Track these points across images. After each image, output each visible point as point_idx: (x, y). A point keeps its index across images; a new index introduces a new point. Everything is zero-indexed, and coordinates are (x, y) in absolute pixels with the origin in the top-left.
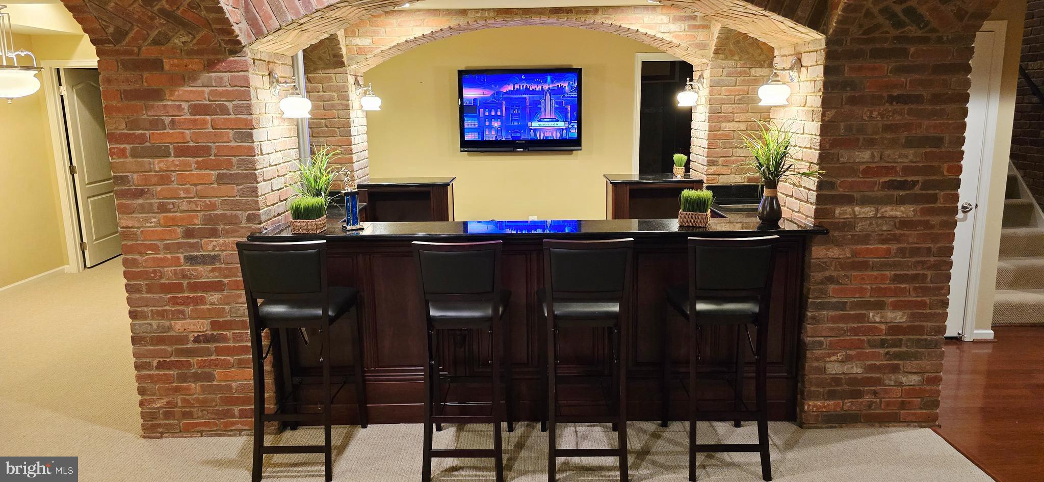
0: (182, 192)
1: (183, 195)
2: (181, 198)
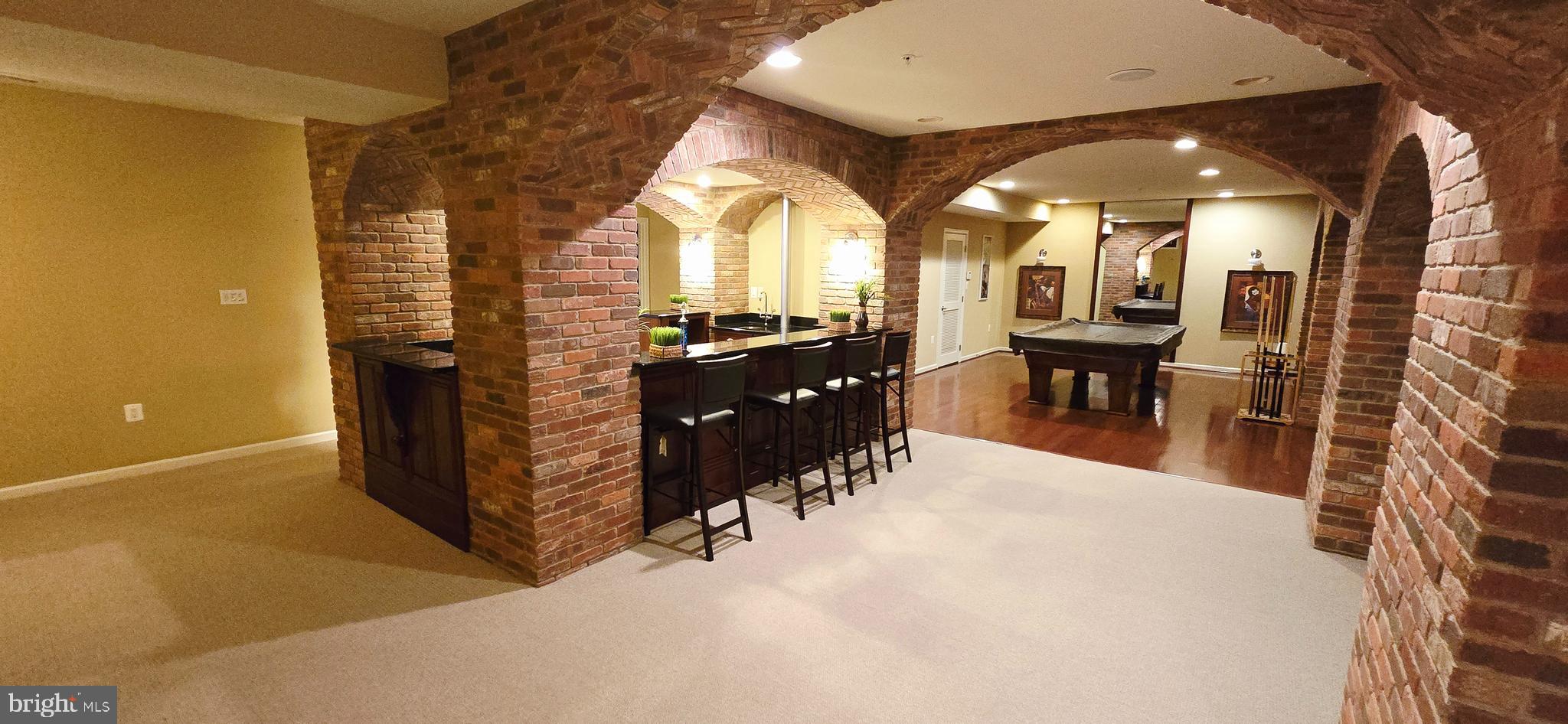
0: (584, 329)
1: (585, 332)
2: (584, 335)
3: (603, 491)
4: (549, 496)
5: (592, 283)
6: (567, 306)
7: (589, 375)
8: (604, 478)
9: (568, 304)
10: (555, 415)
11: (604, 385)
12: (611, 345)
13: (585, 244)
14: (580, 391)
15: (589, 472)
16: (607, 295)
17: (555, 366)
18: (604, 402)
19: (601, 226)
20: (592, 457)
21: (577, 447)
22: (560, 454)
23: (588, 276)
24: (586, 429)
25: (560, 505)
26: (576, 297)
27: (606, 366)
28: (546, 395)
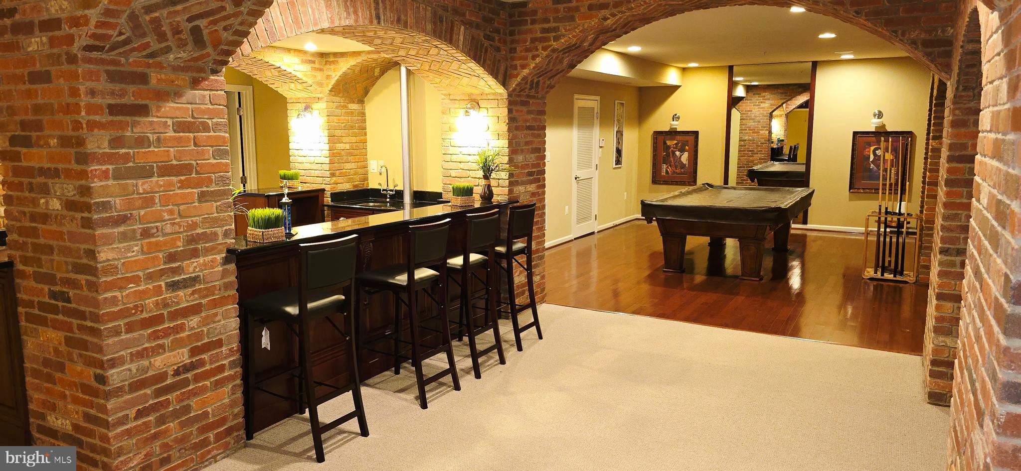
0: (165, 214)
1: (167, 217)
2: (165, 221)
3: (194, 393)
4: (129, 404)
5: (175, 162)
6: (144, 189)
7: (174, 265)
8: (197, 378)
9: (146, 186)
10: (133, 311)
11: (193, 275)
12: (199, 231)
13: (163, 120)
14: (163, 284)
15: (177, 373)
16: (193, 175)
17: (130, 257)
18: (193, 293)
19: (184, 100)
20: (183, 356)
21: (162, 346)
22: (141, 355)
23: (169, 156)
24: (172, 325)
25: (140, 414)
26: (155, 179)
27: (195, 254)
28: (121, 288)
